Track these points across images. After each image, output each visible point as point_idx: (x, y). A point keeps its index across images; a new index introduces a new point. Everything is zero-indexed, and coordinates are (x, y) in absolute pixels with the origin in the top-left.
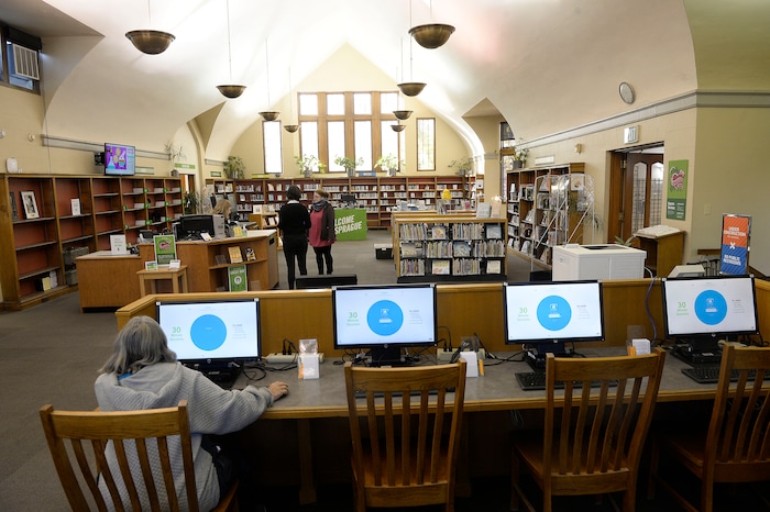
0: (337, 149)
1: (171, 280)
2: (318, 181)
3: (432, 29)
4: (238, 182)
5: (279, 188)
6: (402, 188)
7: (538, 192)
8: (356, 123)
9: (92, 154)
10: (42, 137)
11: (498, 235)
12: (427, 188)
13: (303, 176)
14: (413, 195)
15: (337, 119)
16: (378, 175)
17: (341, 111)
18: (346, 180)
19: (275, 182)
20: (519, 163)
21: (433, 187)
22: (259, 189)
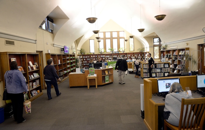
0: (108, 46)
1: (95, 79)
2: (104, 54)
3: (161, 16)
4: (83, 55)
5: (94, 57)
6: (126, 56)
7: (173, 55)
8: (113, 39)
9: (60, 48)
10: (53, 44)
11: (168, 66)
12: (132, 56)
13: (100, 53)
14: (129, 58)
15: (108, 38)
16: (120, 53)
17: (109, 36)
18: (111, 54)
19: (93, 55)
20: (164, 48)
21: (134, 55)
22: (89, 57)
